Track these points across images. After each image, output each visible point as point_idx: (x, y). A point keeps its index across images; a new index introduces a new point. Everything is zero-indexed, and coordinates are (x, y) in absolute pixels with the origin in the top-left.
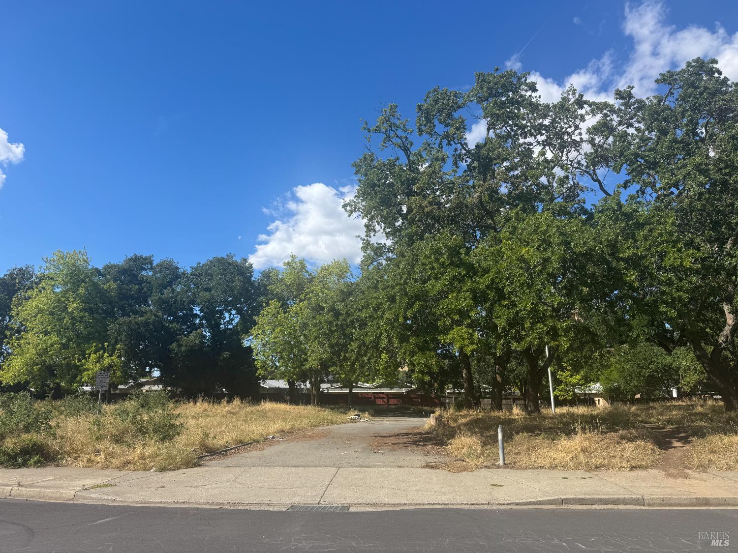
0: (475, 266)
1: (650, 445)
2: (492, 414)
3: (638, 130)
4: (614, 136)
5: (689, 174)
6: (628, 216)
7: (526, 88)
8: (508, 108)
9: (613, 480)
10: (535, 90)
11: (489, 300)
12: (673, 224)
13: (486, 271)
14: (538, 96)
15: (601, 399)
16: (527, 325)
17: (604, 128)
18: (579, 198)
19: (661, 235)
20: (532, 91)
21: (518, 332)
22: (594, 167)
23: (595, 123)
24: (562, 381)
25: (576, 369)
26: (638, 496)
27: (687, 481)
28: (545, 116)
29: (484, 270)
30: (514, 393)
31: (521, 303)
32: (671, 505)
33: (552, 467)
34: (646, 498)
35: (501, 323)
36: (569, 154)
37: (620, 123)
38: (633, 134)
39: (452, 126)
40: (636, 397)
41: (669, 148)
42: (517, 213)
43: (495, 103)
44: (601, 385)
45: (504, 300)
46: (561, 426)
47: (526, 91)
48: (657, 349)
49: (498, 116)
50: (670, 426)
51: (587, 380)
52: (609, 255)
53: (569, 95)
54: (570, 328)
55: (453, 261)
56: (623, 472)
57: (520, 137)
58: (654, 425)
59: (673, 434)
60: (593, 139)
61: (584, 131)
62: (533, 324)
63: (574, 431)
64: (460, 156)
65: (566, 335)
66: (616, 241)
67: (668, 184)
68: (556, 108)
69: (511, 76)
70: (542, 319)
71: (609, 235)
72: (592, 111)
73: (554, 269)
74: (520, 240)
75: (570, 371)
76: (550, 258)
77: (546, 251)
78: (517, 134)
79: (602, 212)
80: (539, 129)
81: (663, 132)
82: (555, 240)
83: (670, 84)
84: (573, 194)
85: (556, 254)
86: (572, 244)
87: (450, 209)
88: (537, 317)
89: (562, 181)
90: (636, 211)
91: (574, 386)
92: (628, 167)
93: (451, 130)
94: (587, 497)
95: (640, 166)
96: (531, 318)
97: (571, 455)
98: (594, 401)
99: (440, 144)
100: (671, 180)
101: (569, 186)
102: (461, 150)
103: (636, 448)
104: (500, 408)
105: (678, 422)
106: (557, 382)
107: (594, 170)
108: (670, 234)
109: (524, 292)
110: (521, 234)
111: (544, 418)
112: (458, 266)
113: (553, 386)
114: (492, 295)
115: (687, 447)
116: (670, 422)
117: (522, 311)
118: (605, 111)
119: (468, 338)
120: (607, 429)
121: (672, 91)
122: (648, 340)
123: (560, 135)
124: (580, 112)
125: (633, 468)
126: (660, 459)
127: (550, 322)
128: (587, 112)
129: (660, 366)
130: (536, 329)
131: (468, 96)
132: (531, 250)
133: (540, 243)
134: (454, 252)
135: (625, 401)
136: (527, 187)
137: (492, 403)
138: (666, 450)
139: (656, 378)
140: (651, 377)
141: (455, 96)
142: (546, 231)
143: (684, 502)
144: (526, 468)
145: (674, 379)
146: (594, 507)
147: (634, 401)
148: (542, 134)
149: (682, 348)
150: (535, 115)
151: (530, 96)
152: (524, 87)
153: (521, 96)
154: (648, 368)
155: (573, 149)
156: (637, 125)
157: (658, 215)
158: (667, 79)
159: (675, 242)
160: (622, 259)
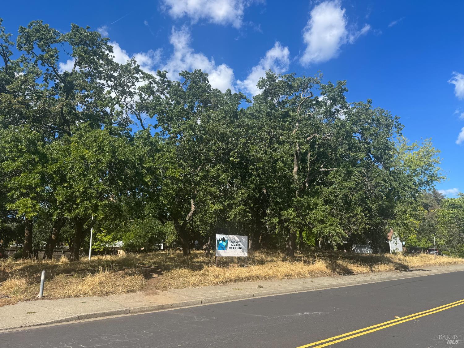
0: (48, 156)
1: (141, 277)
2: (43, 262)
3: (166, 97)
4: (153, 96)
5: (186, 128)
6: (152, 144)
7: (106, 48)
8: (92, 56)
9: (114, 300)
10: (112, 52)
11: (54, 181)
12: (174, 153)
13: (56, 161)
14: (113, 56)
15: (121, 251)
16: (78, 201)
17: (148, 90)
18: (128, 127)
19: (167, 158)
20: (110, 52)
21: (71, 206)
22: (139, 111)
23: (143, 85)
24: (99, 240)
25: (109, 232)
26: (127, 308)
27: (155, 296)
28: (115, 70)
29: (54, 160)
30: (65, 247)
31: (77, 186)
32: (144, 311)
33: (77, 296)
34: (131, 309)
35: (60, 198)
36: (126, 98)
37: (158, 90)
38: (163, 99)
39: (47, 53)
40: (142, 249)
41: (179, 112)
42: (86, 126)
43: (83, 49)
44: (123, 242)
45: (65, 183)
46: (90, 268)
47: (106, 50)
48: (157, 222)
49: (83, 58)
50: (154, 266)
51: (114, 239)
52: (138, 164)
53: (132, 63)
54: (106, 206)
55: (30, 150)
56: (122, 295)
57: (97, 78)
58: (146, 266)
59: (154, 271)
60: (141, 94)
61: (137, 88)
62: (82, 201)
63: (98, 271)
64: (50, 75)
65: (103, 210)
66: (143, 157)
67: (176, 131)
68: (123, 68)
69: (97, 36)
70: (89, 199)
71: (140, 153)
72: (143, 77)
73: (103, 167)
74: (84, 144)
75: (105, 233)
76: (102, 160)
77: (100, 155)
78: (95, 76)
79: (138, 138)
80: (111, 77)
81: (178, 103)
82: (107, 149)
83: (185, 78)
84: (124, 124)
85: (106, 158)
86: (117, 154)
87: (35, 111)
88: (86, 196)
89: (119, 114)
90: (157, 142)
91: (106, 242)
92: (158, 117)
93: (46, 56)
94: (96, 313)
95: (163, 118)
96: (82, 197)
97: (92, 287)
98: (117, 252)
99: (36, 62)
100: (177, 129)
101: (123, 118)
102: (52, 71)
103: (133, 280)
104: (50, 257)
105: (159, 263)
106: (95, 240)
107: (139, 113)
108: (172, 158)
109: (80, 179)
110: (85, 141)
111: (80, 263)
112: (33, 154)
113: (92, 243)
114: (56, 178)
115: (160, 277)
116: (154, 263)
117: (76, 192)
118: (150, 80)
119: (31, 208)
120: (118, 269)
121: (186, 82)
122: (154, 216)
123: (123, 85)
124: (136, 75)
125: (128, 292)
126: (145, 285)
127: (94, 201)
128: (140, 77)
129: (157, 231)
130: (84, 204)
131: (64, 37)
132: (90, 153)
133: (97, 149)
134: (32, 143)
135: (135, 252)
136: (97, 112)
137: (45, 255)
138: (149, 279)
139: (154, 238)
140: (152, 237)
141: (54, 33)
142: (103, 142)
143: (151, 309)
144: (58, 298)
145: (163, 239)
146: (98, 319)
147: (140, 252)
148: (111, 81)
149: (170, 222)
150: (109, 67)
151: (108, 54)
152: (104, 47)
153: (102, 52)
154: (151, 232)
155: (129, 96)
156: (166, 94)
157: (168, 147)
158: (184, 75)
159: (173, 164)
160: (145, 168)
